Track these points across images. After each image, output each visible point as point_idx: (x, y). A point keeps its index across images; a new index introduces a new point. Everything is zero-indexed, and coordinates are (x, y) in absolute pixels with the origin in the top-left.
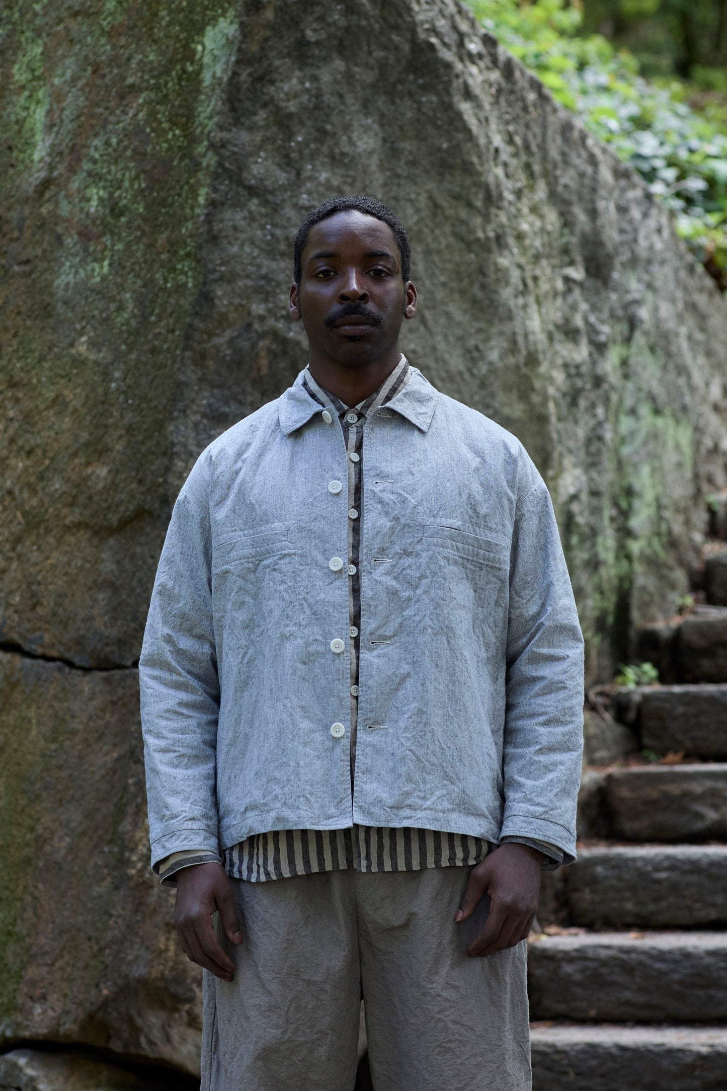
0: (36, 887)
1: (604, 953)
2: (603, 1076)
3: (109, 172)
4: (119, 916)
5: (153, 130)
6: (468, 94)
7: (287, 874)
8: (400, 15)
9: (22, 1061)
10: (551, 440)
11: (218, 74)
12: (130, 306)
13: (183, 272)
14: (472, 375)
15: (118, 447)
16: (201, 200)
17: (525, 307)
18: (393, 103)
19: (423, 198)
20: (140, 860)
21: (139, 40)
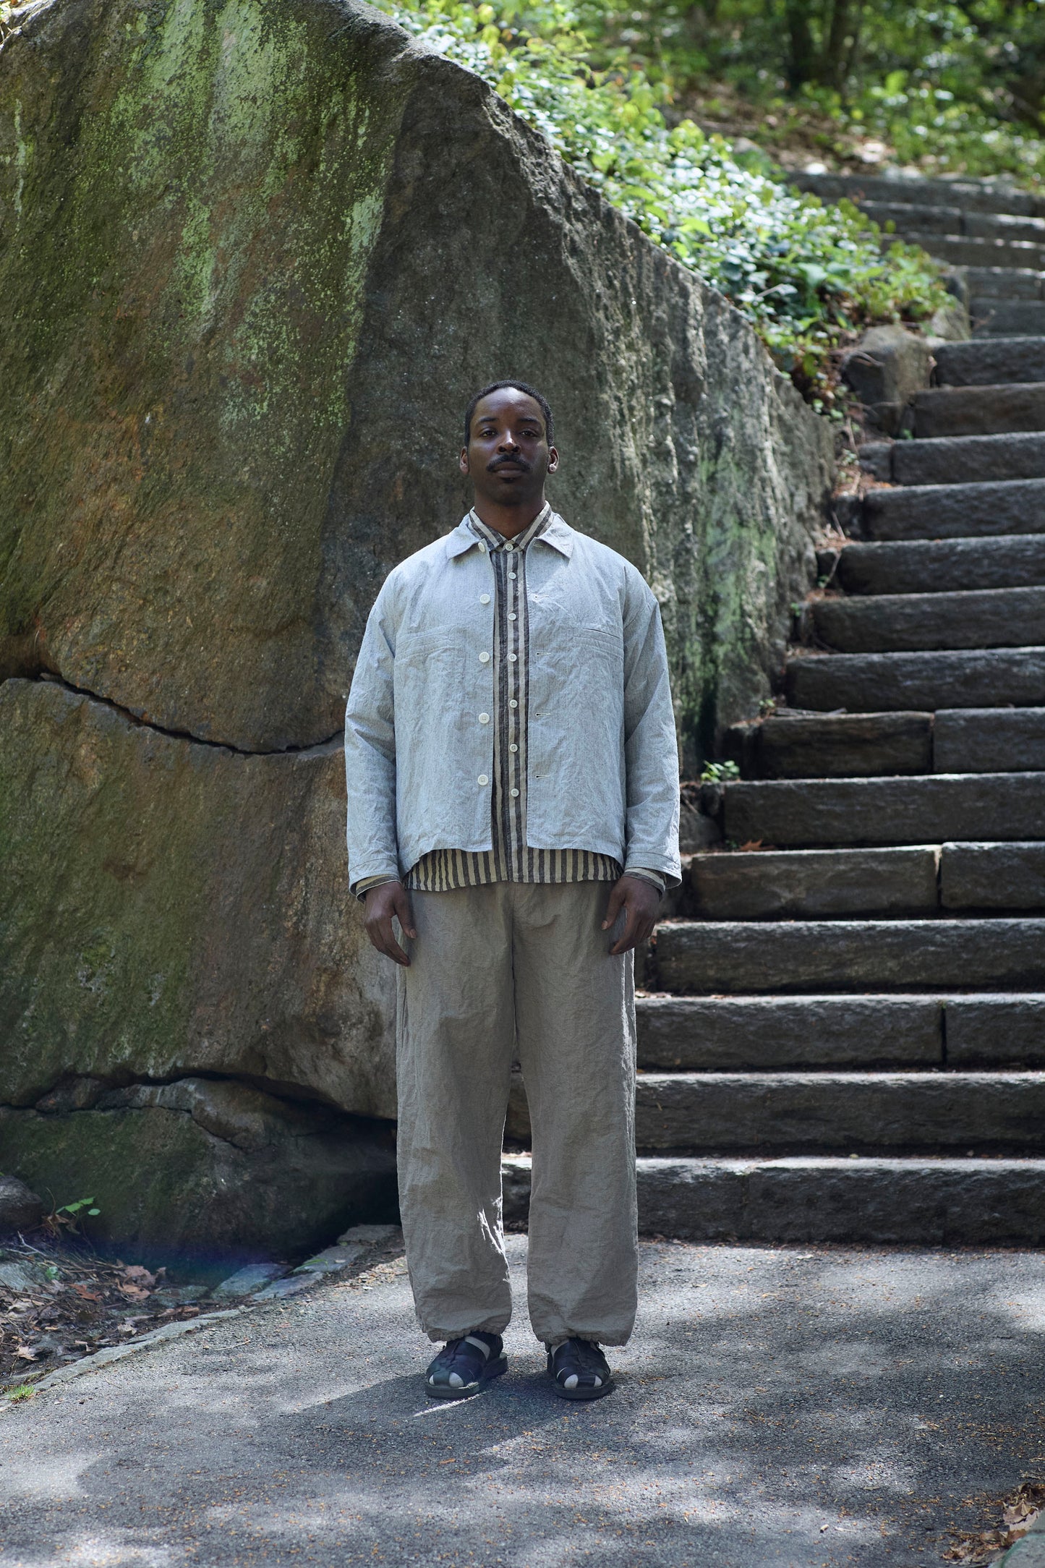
0: (203, 939)
1: (688, 1009)
2: (687, 1108)
3: (269, 324)
4: (276, 963)
5: (307, 290)
6: (574, 251)
7: (462, 883)
8: (518, 188)
9: (192, 1088)
10: (644, 554)
11: (365, 244)
12: (287, 441)
13: (333, 413)
14: (575, 497)
15: (277, 562)
16: (350, 351)
17: (622, 436)
18: (510, 262)
19: (535, 343)
20: (296, 914)
21: (295, 211)
